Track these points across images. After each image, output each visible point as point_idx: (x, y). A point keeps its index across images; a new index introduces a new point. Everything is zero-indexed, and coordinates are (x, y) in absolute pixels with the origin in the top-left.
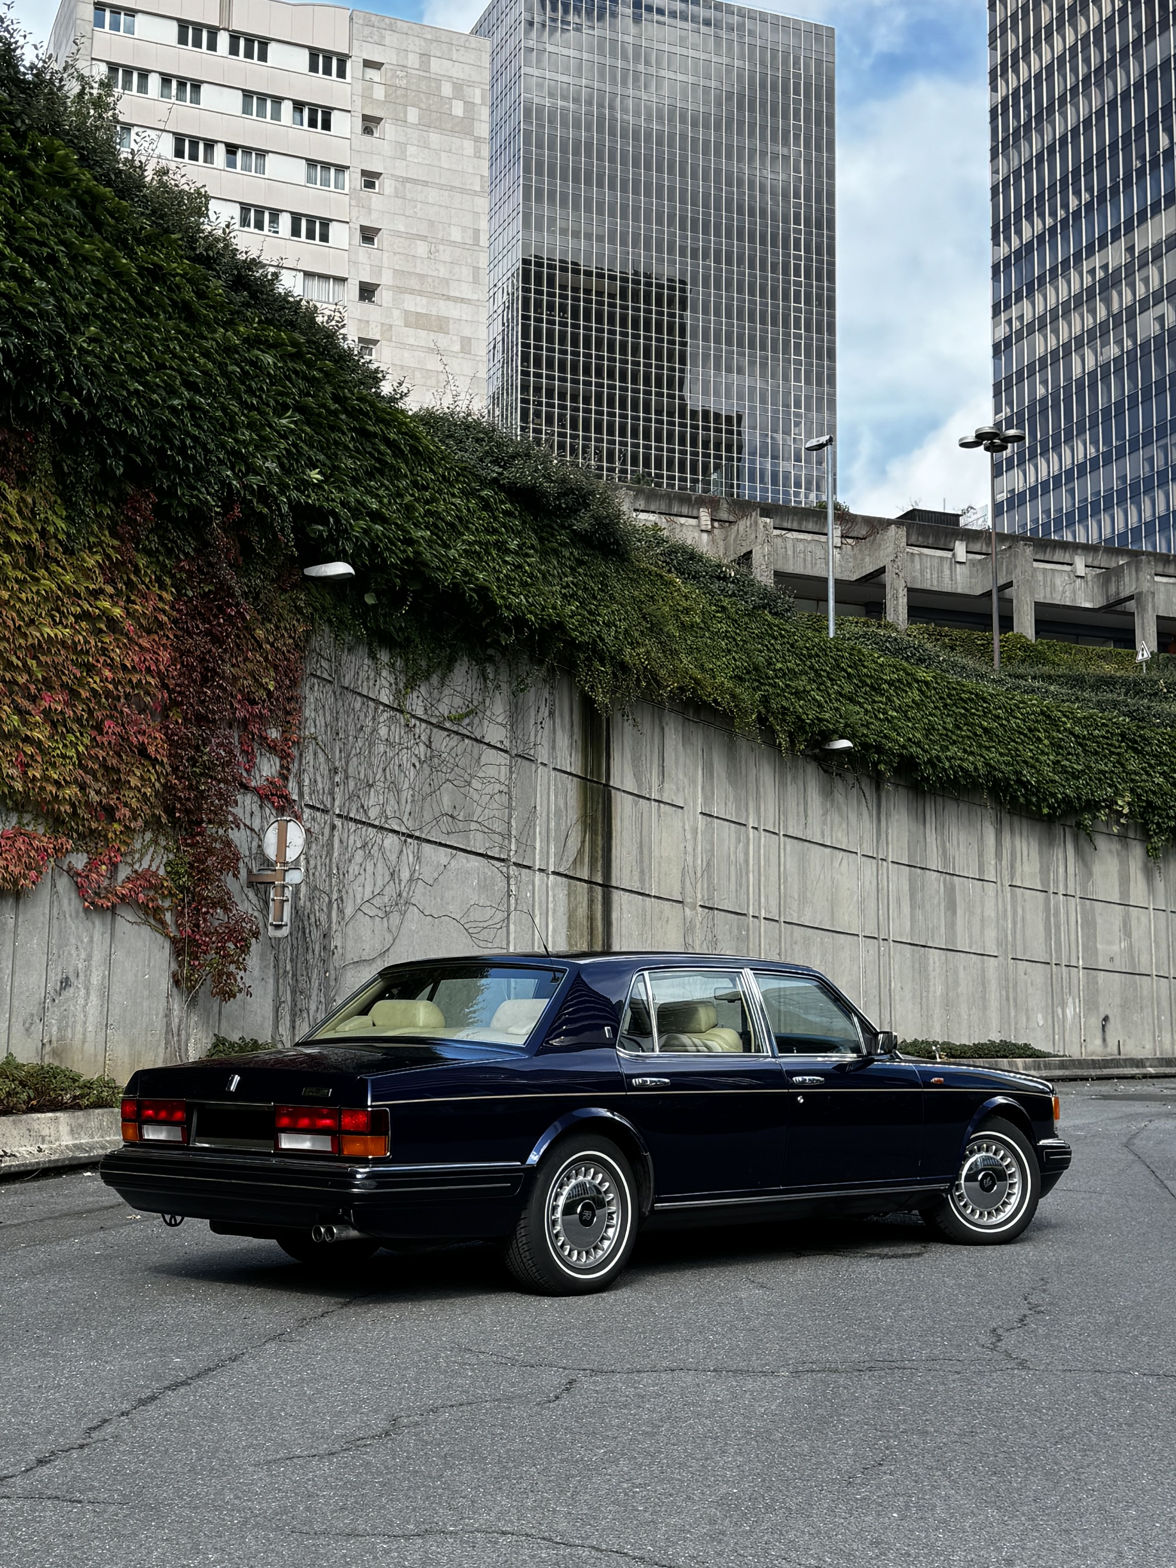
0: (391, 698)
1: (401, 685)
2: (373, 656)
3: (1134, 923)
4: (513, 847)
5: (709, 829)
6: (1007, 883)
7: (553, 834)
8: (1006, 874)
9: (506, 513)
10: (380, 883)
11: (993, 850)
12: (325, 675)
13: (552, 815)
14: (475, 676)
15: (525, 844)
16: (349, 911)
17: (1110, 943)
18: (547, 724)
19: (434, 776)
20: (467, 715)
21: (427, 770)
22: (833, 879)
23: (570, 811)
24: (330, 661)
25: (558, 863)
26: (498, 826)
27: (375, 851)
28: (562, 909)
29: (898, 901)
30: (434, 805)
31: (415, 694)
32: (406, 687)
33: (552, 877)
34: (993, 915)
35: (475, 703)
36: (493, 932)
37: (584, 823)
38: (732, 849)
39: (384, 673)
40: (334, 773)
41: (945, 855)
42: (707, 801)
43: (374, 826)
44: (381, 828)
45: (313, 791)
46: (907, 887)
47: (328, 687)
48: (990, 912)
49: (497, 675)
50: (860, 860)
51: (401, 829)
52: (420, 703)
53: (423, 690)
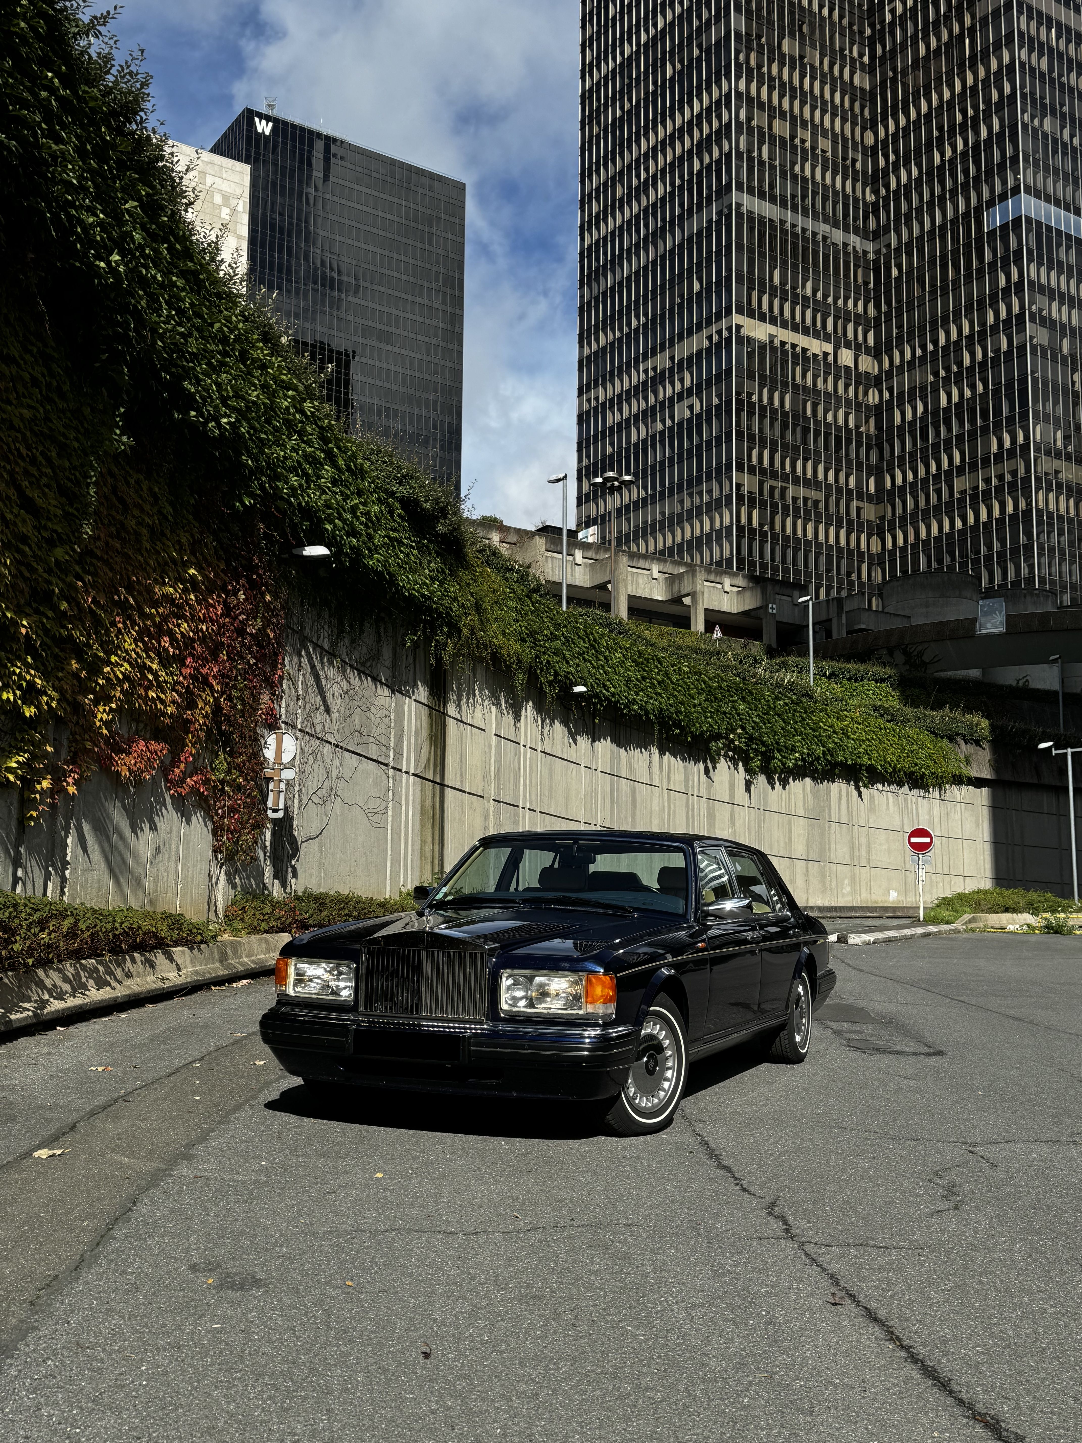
1: (335, 636)
3: (737, 816)
4: (392, 756)
5: (498, 745)
6: (665, 788)
7: (413, 746)
8: (665, 781)
9: (399, 515)
10: (321, 779)
11: (658, 765)
13: (413, 734)
14: (374, 631)
15: (398, 754)
16: (305, 800)
17: (723, 830)
18: (411, 668)
19: (351, 703)
20: (370, 660)
21: (347, 698)
22: (567, 782)
23: (423, 732)
24: (298, 617)
25: (416, 768)
26: (383, 740)
27: (319, 757)
28: (418, 800)
29: (603, 798)
30: (351, 724)
31: (342, 643)
32: (337, 638)
33: (412, 777)
34: (657, 809)
35: (374, 651)
36: (380, 816)
37: (431, 739)
38: (511, 760)
40: (298, 699)
41: (630, 766)
42: (499, 725)
43: (318, 738)
44: (322, 740)
45: (287, 711)
46: (608, 789)
47: (297, 636)
48: (655, 808)
49: (386, 632)
50: (583, 769)
51: (333, 741)
52: (344, 650)
53: (346, 640)
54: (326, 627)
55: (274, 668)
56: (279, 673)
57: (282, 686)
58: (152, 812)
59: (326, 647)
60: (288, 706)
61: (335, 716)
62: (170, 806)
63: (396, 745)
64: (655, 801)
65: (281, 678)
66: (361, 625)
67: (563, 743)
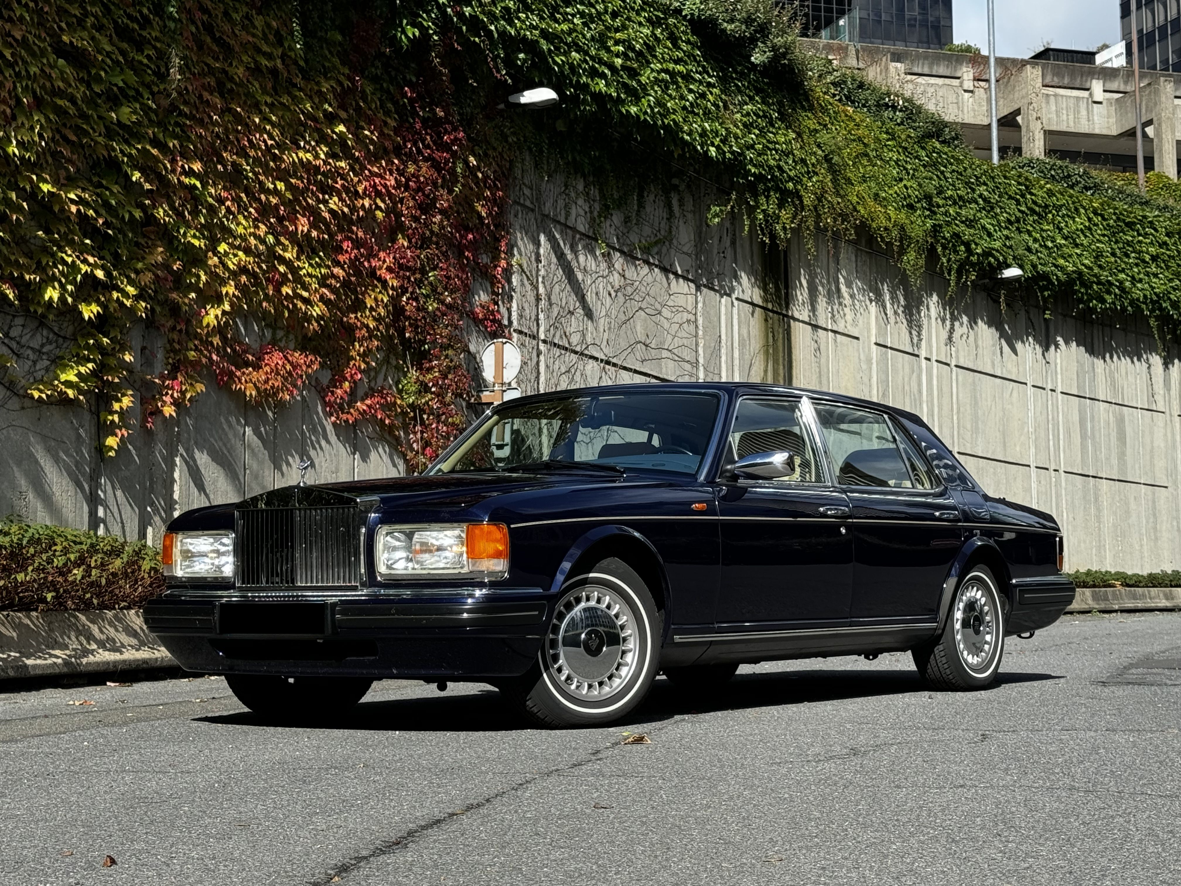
0: (587, 226)
1: (596, 214)
2: (569, 184)
4: (701, 376)
5: (884, 359)
6: (1176, 413)
7: (736, 362)
8: (1175, 404)
11: (1161, 381)
12: (528, 203)
13: (736, 344)
14: (662, 204)
15: (712, 373)
18: (729, 253)
19: (628, 304)
20: (656, 243)
21: (621, 298)
22: (1004, 410)
23: (753, 341)
24: (531, 189)
26: (687, 355)
29: (1068, 432)
30: (629, 332)
31: (608, 223)
32: (600, 216)
34: (1162, 445)
35: (662, 232)
37: (767, 353)
38: (906, 379)
40: (538, 299)
41: (1113, 385)
42: (881, 331)
43: (576, 353)
44: (582, 354)
45: (521, 316)
46: (1076, 418)
47: (531, 215)
48: (1159, 442)
49: (681, 204)
50: (1030, 391)
51: (601, 356)
52: (613, 232)
53: (614, 218)
54: (580, 202)
55: (496, 258)
56: (503, 263)
57: (509, 282)
58: (304, 444)
59: (581, 228)
60: (521, 308)
61: (602, 323)
62: (333, 438)
63: (708, 361)
64: (1159, 433)
65: (508, 272)
66: (641, 196)
67: (994, 354)
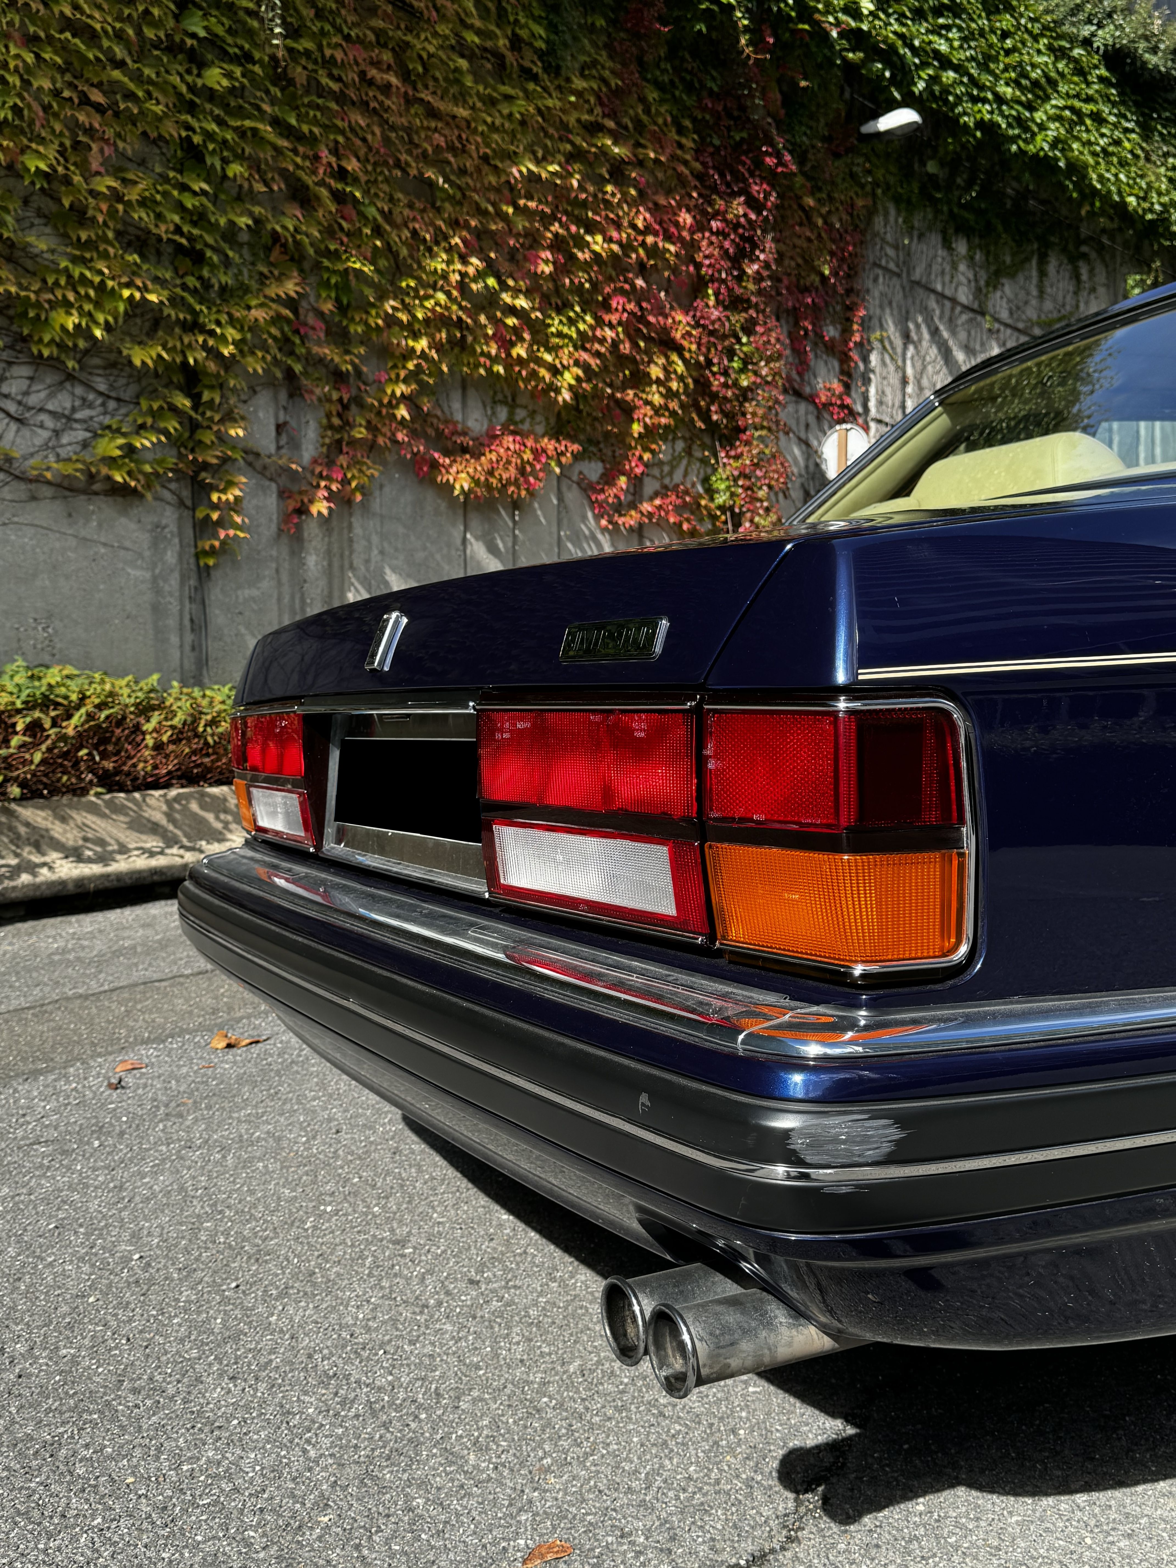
0: (971, 297)
1: (982, 283)
2: (947, 245)
9: (1101, 79)
12: (892, 266)
14: (1067, 275)
20: (1058, 320)
24: (897, 248)
31: (998, 294)
32: (988, 284)
35: (1068, 308)
39: (962, 267)
40: (904, 382)
45: (880, 403)
47: (895, 280)
49: (1092, 276)
52: (1004, 304)
53: (1007, 289)
55: (847, 330)
56: (857, 338)
57: (866, 361)
59: (963, 299)
60: (882, 393)
65: (864, 348)
66: (1042, 264)
